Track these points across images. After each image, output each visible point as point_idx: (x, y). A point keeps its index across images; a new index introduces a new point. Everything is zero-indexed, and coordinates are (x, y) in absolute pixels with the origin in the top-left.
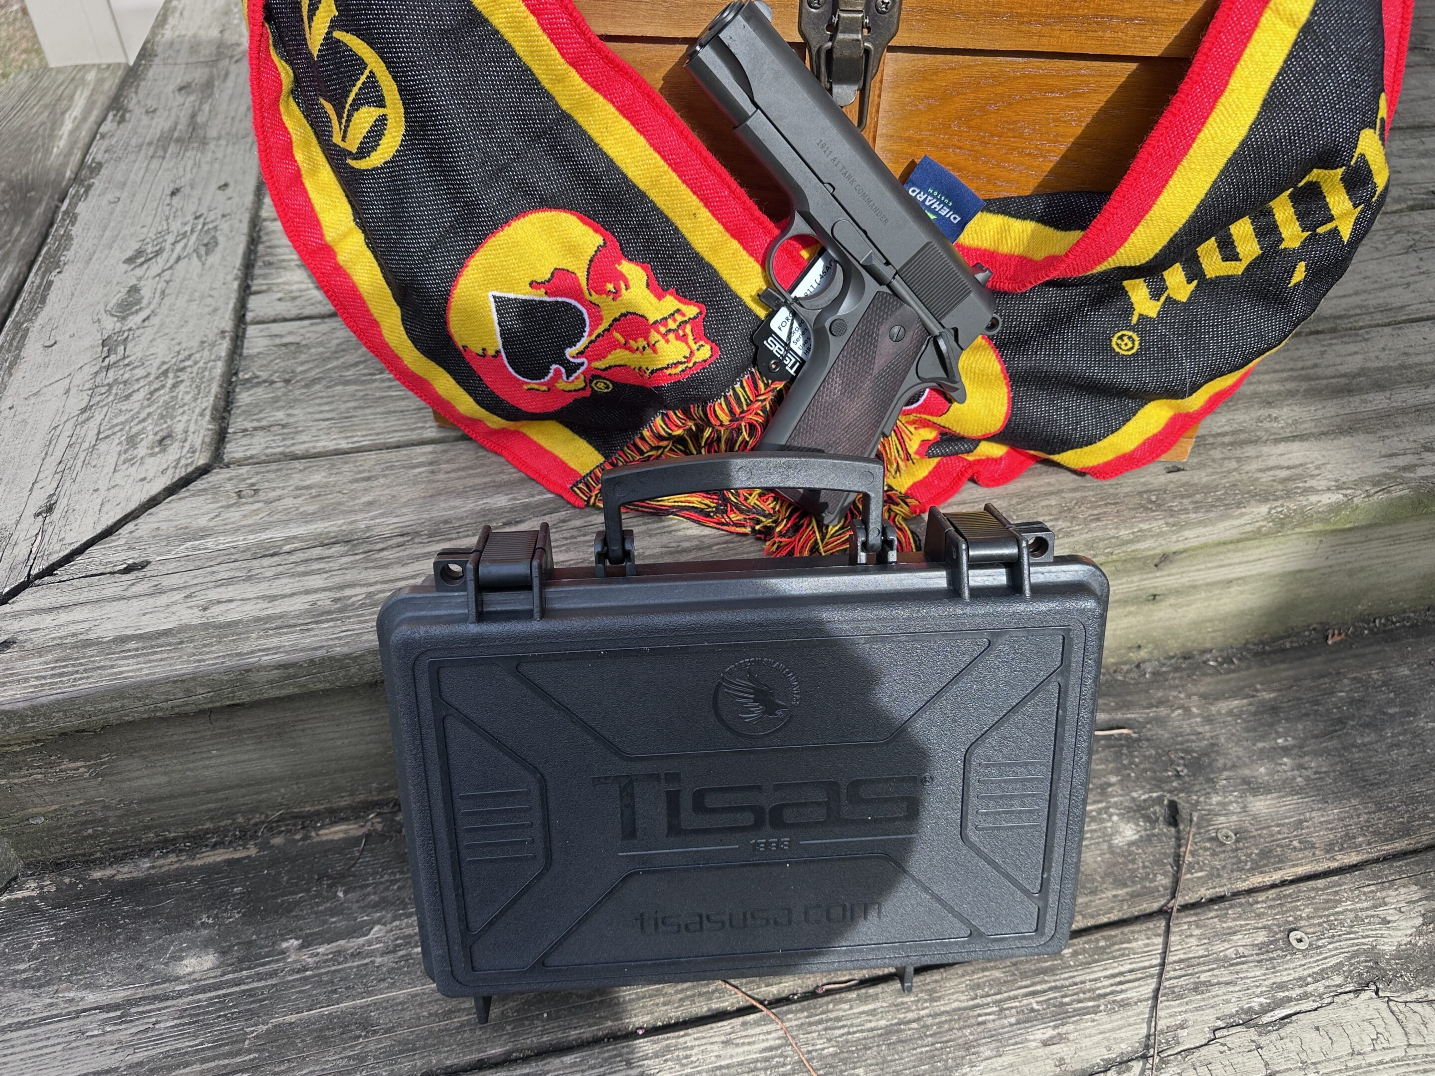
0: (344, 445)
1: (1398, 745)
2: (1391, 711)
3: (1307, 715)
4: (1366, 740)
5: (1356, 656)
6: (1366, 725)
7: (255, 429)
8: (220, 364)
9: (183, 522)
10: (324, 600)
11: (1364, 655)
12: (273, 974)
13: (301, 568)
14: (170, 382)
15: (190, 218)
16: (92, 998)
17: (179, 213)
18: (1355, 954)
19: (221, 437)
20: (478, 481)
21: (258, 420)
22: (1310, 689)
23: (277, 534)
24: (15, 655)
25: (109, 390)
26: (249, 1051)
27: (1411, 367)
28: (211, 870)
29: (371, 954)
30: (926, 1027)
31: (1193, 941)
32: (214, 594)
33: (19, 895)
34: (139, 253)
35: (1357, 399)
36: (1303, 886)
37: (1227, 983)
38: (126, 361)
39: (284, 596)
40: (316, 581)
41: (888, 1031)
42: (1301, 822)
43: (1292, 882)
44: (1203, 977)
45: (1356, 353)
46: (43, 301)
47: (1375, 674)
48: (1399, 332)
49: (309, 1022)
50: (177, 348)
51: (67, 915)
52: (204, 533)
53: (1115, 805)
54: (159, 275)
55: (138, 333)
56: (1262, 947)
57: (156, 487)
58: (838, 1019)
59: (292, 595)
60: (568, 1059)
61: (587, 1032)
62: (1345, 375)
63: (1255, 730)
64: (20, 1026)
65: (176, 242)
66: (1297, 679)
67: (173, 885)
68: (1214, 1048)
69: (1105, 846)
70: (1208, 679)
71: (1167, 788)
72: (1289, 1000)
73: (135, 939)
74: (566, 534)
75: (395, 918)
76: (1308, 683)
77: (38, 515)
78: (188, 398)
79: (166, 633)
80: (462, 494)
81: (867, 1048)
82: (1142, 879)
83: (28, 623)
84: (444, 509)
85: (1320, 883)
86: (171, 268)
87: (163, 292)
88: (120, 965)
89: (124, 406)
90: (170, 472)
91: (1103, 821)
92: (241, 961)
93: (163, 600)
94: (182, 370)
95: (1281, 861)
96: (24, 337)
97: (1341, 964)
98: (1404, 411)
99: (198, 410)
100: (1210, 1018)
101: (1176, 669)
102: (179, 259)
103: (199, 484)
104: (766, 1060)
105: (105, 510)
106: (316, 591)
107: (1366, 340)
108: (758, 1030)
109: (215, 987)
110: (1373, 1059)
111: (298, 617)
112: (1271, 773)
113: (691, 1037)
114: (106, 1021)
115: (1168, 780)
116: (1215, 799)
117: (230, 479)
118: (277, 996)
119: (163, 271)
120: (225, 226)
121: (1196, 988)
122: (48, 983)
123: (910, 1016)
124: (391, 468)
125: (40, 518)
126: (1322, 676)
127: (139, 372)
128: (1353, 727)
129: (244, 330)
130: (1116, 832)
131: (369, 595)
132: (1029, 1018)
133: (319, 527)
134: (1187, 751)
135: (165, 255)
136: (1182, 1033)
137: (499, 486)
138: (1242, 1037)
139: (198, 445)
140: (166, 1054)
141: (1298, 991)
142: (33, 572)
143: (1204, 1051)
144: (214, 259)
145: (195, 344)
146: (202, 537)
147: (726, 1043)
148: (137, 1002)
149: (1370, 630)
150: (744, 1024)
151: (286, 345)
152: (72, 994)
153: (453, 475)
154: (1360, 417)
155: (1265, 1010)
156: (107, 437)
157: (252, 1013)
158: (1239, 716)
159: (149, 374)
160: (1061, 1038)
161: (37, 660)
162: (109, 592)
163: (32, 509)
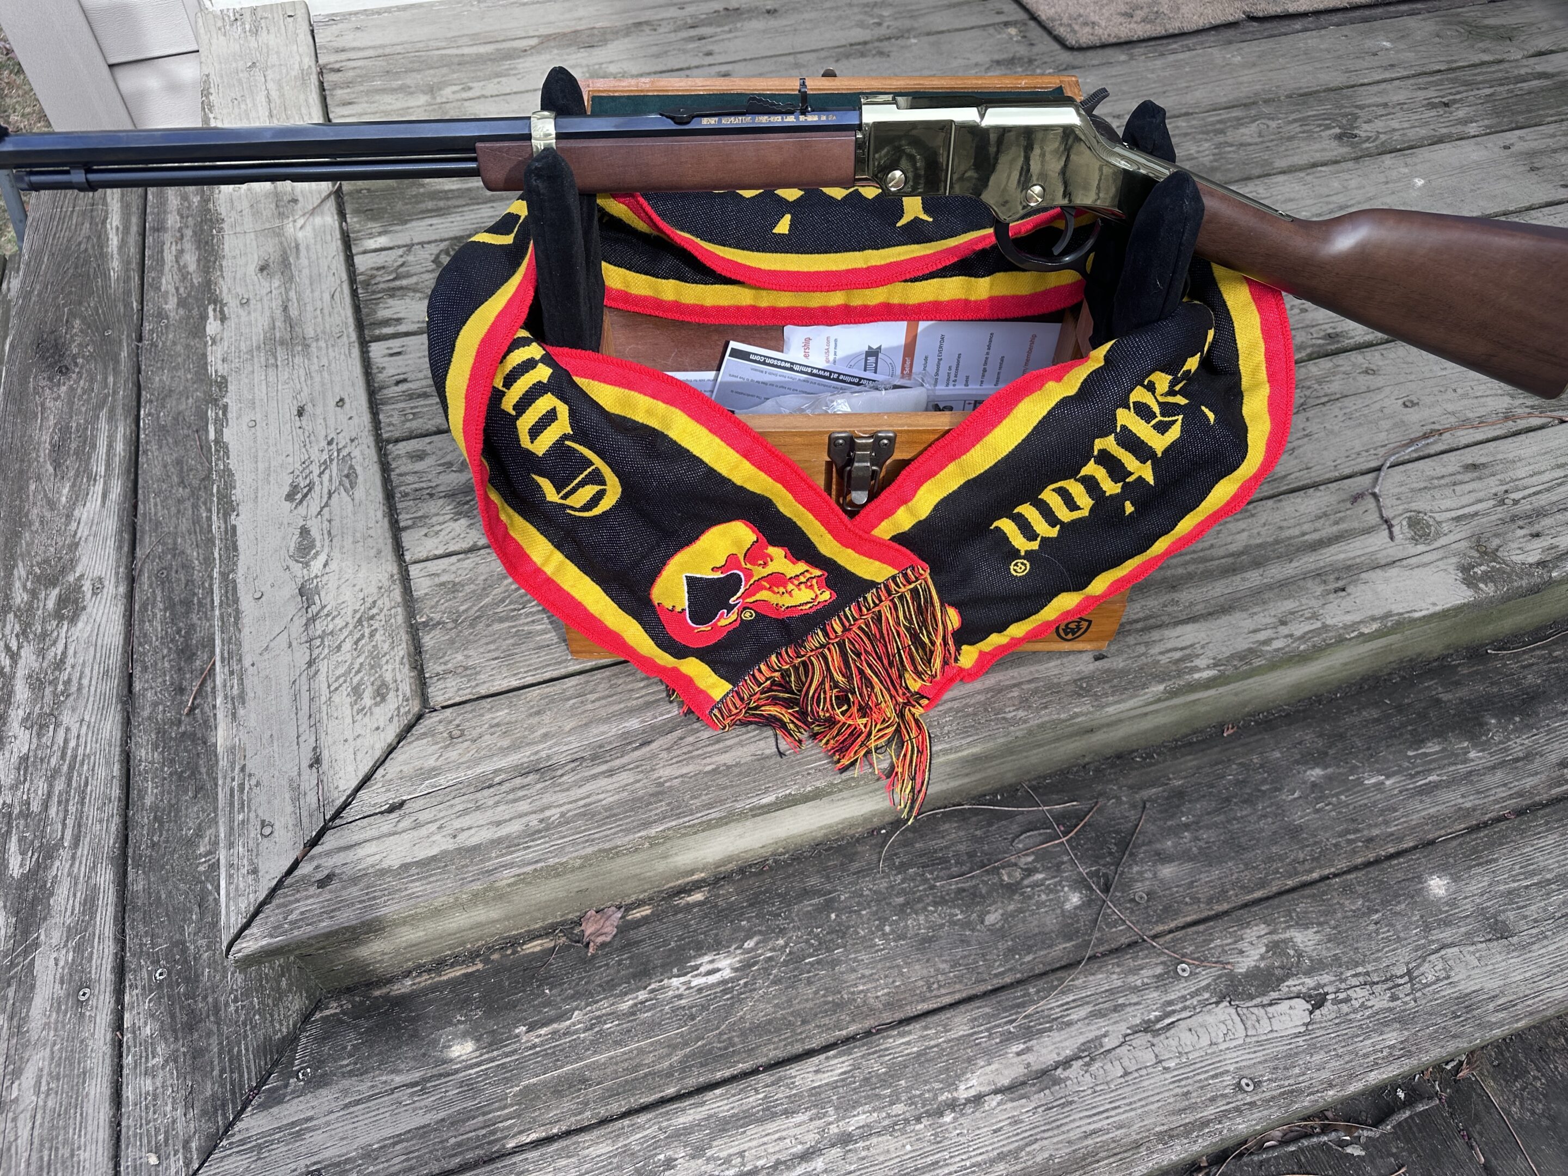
0: (515, 683)
1: (1265, 816)
2: (1264, 788)
3: (1204, 796)
4: (1244, 813)
5: (1243, 745)
6: (1245, 802)
7: (446, 672)
8: (399, 610)
9: (418, 764)
10: (534, 821)
11: (1248, 744)
12: (514, 1052)
13: (511, 796)
14: (367, 631)
15: (323, 444)
16: (398, 1079)
17: (312, 438)
18: (1220, 977)
19: (422, 683)
20: (616, 707)
21: (445, 664)
22: (1208, 775)
23: (487, 767)
24: (339, 885)
25: (322, 642)
26: (511, 1105)
27: (1283, 541)
28: (454, 983)
29: (576, 1032)
30: (943, 1050)
31: (1115, 976)
32: (458, 824)
33: (327, 1012)
34: (294, 489)
35: (1238, 578)
36: (1190, 930)
37: (1135, 1004)
38: (325, 611)
39: (505, 821)
40: (524, 806)
41: (919, 1054)
42: (1193, 882)
43: (1183, 928)
44: (1121, 1001)
45: (1243, 530)
46: (235, 549)
47: (1256, 759)
48: (1279, 505)
49: (545, 1084)
50: (361, 595)
51: (365, 1024)
52: (434, 772)
53: (1067, 879)
54: (319, 513)
55: (325, 578)
56: (1159, 977)
57: (390, 735)
58: (887, 1049)
59: (510, 820)
60: (718, 1092)
61: (727, 1073)
62: (1232, 555)
63: (1166, 811)
64: (358, 1102)
65: (322, 473)
66: (1199, 768)
67: (430, 996)
68: (1124, 1049)
69: (1059, 911)
70: (1135, 773)
71: (1102, 862)
72: (1174, 1012)
73: (416, 1036)
74: (685, 750)
75: (587, 1005)
76: (1208, 770)
77: (311, 766)
78: (386, 647)
79: (434, 858)
80: (607, 720)
81: (906, 1067)
82: (1084, 934)
83: (338, 859)
84: (597, 735)
85: (1201, 928)
86: (327, 505)
87: (329, 533)
88: (410, 1054)
89: (339, 657)
90: (396, 719)
91: (1057, 892)
92: (490, 1045)
93: (424, 831)
94: (372, 618)
95: (1177, 913)
96: (235, 589)
97: (1209, 985)
98: (1270, 587)
99: (397, 659)
100: (1123, 1028)
101: (1113, 766)
102: (330, 495)
103: (419, 729)
104: (843, 1080)
105: (358, 758)
106: (526, 814)
107: (1253, 515)
108: (836, 1061)
109: (478, 1064)
110: (1223, 1046)
111: (518, 837)
112: (1175, 847)
113: (793, 1070)
114: (412, 1094)
115: (1103, 857)
116: (1136, 869)
117: (440, 722)
118: (521, 1065)
119: (322, 508)
120: (356, 453)
121: (1116, 1009)
122: (366, 1072)
123: (932, 1043)
124: (553, 701)
125: (314, 770)
126: (1217, 764)
127: (339, 622)
128: (1236, 804)
129: (407, 571)
130: (1067, 900)
131: (563, 815)
132: (1009, 1038)
133: (514, 759)
134: (1117, 832)
135: (317, 488)
136: (1106, 1040)
137: (631, 711)
138: (1142, 1040)
139: (408, 694)
140: (459, 1112)
141: (1180, 1005)
142: (328, 817)
143: (1118, 1050)
144: (359, 493)
145: (373, 589)
146: (435, 776)
147: (817, 1072)
148: (430, 1079)
149: (1255, 721)
150: (827, 1058)
151: (443, 584)
152: (384, 1078)
153: (597, 704)
154: (1239, 595)
155: (1159, 1019)
156: (336, 689)
157: (507, 1080)
158: (1156, 801)
159: (347, 624)
160: (1028, 1050)
161: (355, 888)
162: (386, 828)
163: (305, 763)
